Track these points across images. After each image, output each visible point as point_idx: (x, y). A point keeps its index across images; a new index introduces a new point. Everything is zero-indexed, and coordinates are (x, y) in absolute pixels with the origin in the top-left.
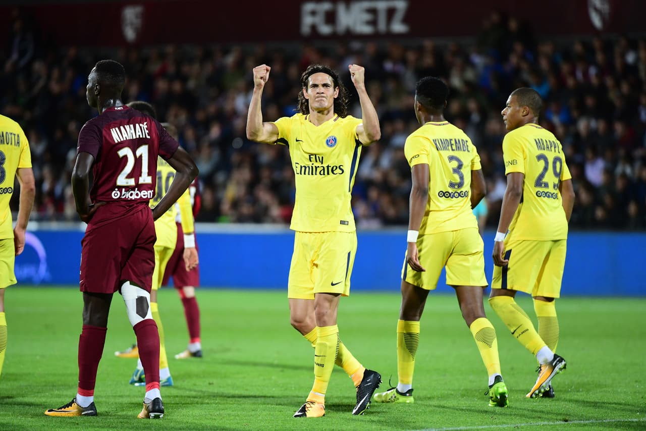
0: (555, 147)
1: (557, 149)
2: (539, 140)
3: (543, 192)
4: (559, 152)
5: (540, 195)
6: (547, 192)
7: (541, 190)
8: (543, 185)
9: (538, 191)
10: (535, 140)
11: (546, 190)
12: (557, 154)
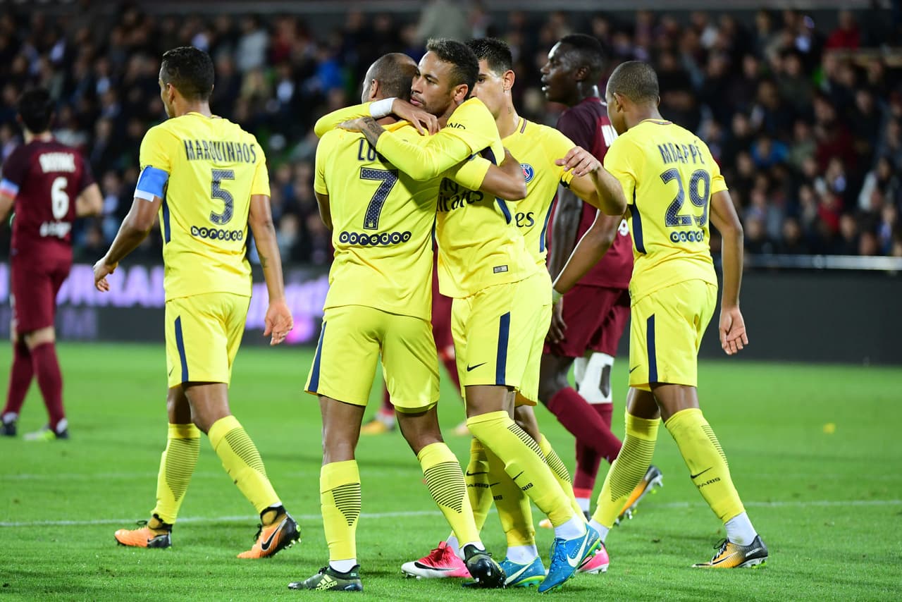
0: (694, 155)
1: (697, 157)
2: (664, 145)
3: (682, 232)
4: (703, 163)
5: (676, 239)
6: (689, 233)
7: (677, 229)
8: (680, 222)
9: (674, 233)
10: (659, 147)
11: (686, 229)
12: (699, 166)
